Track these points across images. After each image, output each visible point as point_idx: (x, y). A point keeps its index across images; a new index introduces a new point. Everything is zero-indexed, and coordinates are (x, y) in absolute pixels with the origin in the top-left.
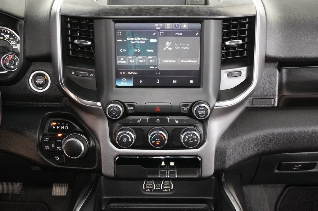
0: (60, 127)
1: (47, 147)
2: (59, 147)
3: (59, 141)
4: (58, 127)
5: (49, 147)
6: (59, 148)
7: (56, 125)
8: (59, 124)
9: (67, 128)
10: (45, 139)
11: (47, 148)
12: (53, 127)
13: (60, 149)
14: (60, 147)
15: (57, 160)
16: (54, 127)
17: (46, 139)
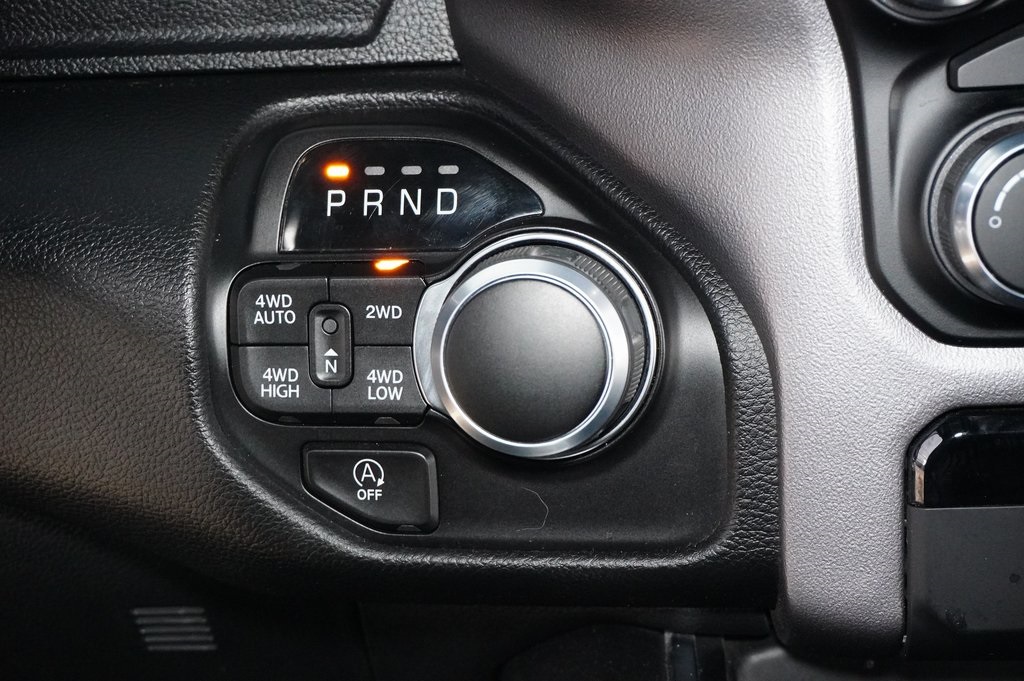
0: (391, 202)
1: (277, 384)
2: (384, 376)
3: (383, 312)
4: (373, 201)
5: (292, 373)
6: (384, 386)
7: (355, 186)
8: (379, 171)
9: (447, 203)
10: (260, 302)
11: (273, 392)
12: (330, 204)
13: (396, 394)
14: (396, 375)
15: (369, 494)
16: (336, 198)
17: (273, 301)
